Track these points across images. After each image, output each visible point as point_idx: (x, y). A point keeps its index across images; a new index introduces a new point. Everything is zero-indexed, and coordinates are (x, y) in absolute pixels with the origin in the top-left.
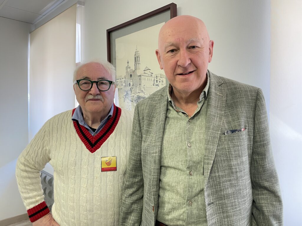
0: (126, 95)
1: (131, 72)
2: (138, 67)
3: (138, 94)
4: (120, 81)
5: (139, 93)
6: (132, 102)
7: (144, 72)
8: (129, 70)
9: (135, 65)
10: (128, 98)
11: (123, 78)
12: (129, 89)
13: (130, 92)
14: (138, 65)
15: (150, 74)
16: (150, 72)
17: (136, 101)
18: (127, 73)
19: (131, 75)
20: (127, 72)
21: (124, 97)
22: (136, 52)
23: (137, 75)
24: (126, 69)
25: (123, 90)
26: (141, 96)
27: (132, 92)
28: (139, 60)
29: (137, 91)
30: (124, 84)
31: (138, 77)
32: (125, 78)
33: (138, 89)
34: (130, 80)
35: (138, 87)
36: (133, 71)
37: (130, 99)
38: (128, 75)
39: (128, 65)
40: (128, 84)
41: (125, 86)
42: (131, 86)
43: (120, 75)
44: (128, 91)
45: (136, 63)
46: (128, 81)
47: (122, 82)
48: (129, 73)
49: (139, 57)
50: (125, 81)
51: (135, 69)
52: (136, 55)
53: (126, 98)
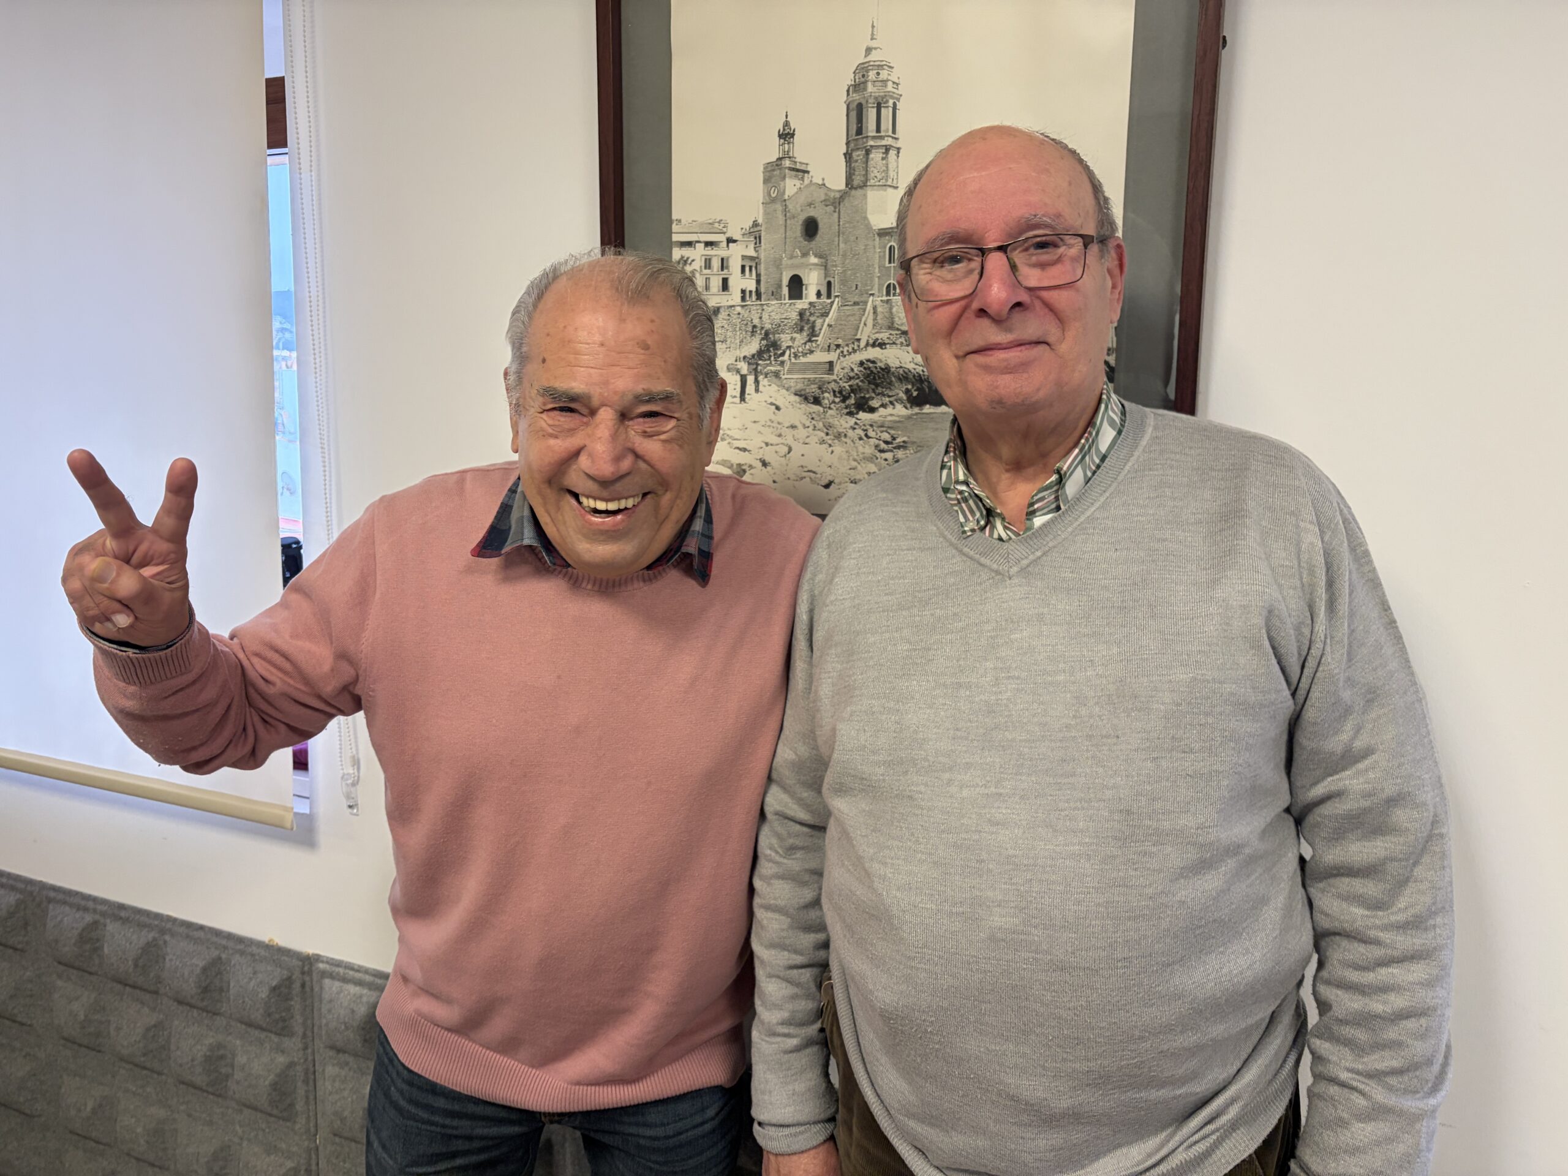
1: (810, 205)
2: (874, 173)
3: (873, 353)
4: (708, 264)
5: (882, 345)
6: (817, 401)
8: (791, 186)
9: (848, 156)
10: (777, 375)
11: (730, 241)
12: (794, 316)
13: (801, 338)
14: (876, 156)
17: (845, 399)
18: (779, 207)
19: (811, 228)
20: (774, 200)
21: (744, 368)
22: (862, 71)
23: (868, 226)
24: (766, 181)
25: (736, 320)
26: (893, 363)
27: (813, 334)
28: (887, 124)
29: (866, 334)
30: (740, 282)
31: (877, 238)
32: (758, 239)
33: (875, 319)
34: (805, 255)
35: (875, 308)
36: (832, 195)
37: (800, 386)
38: (781, 222)
39: (786, 155)
40: (781, 281)
41: (751, 292)
42: (812, 297)
43: (702, 218)
44: (779, 328)
45: (860, 142)
46: (778, 264)
47: (727, 268)
48: (790, 207)
49: (895, 104)
50: (752, 258)
51: (847, 185)
52: (865, 89)
53: (761, 378)
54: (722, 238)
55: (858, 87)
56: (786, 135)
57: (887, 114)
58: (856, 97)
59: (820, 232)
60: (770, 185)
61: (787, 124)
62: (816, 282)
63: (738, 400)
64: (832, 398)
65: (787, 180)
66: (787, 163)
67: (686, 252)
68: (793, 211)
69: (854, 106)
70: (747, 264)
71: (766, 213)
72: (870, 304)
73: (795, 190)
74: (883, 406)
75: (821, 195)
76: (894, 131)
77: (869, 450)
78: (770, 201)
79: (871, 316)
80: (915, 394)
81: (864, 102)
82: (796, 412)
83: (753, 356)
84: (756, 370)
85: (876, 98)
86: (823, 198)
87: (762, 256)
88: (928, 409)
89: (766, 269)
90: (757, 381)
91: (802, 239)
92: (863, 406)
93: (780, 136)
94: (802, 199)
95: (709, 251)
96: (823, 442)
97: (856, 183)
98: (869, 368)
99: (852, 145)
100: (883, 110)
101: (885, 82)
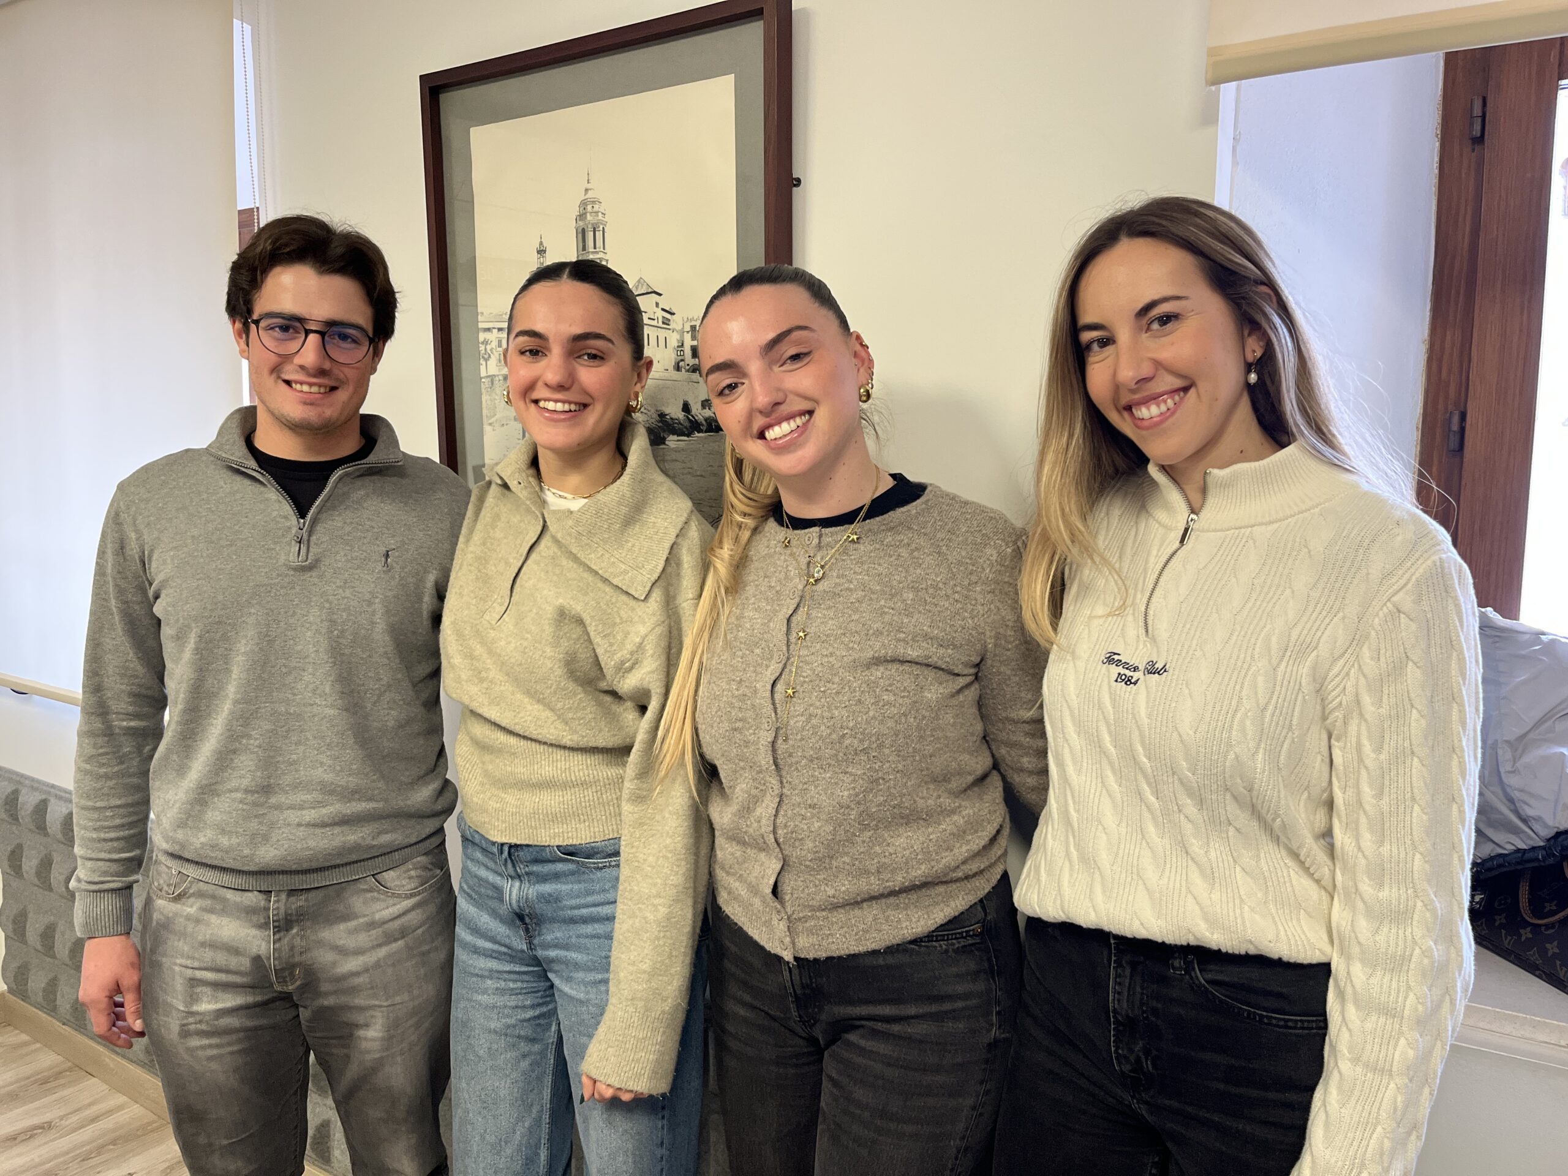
15: (660, 313)
16: (657, 305)
22: (584, 204)
28: (599, 244)
49: (603, 228)
52: (586, 218)
55: (582, 216)
56: (542, 251)
57: (599, 235)
58: (581, 223)
67: (487, 335)
69: (580, 230)
76: (604, 249)
81: (585, 225)
85: (592, 224)
93: (539, 252)
100: (597, 232)
101: (597, 212)
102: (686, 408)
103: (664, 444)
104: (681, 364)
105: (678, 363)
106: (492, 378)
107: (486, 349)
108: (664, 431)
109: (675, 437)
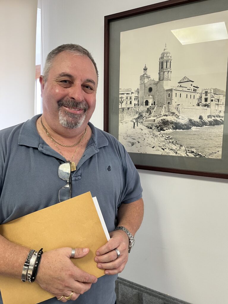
0: (138, 118)
1: (150, 85)
2: (165, 77)
3: (165, 117)
4: (127, 98)
5: (167, 116)
6: (151, 128)
7: (179, 85)
8: (146, 80)
9: (159, 73)
11: (132, 93)
12: (146, 109)
13: (148, 114)
14: (166, 73)
15: (192, 88)
16: (191, 85)
17: (158, 128)
18: (143, 85)
19: (150, 90)
20: (142, 84)
21: (134, 121)
22: (163, 54)
23: (164, 89)
24: (141, 79)
25: (133, 110)
26: (169, 120)
27: (150, 113)
28: (168, 66)
29: (163, 113)
30: (134, 102)
31: (166, 92)
32: (138, 92)
33: (165, 110)
34: (149, 96)
35: (165, 107)
36: (156, 82)
37: (147, 125)
38: (144, 88)
39: (145, 74)
40: (143, 101)
41: (136, 104)
42: (151, 105)
43: (126, 88)
44: (143, 112)
45: (162, 70)
46: (143, 98)
47: (131, 99)
48: (146, 85)
49: (170, 61)
50: (137, 97)
51: (159, 80)
52: (164, 58)
53: (138, 123)
54: (130, 92)
55: (162, 58)
56: (145, 69)
57: (169, 64)
58: (161, 60)
59: (153, 90)
60: (141, 80)
61: (145, 67)
62: (151, 102)
63: (133, 128)
64: (154, 128)
65: (145, 79)
66: (145, 75)
67: (122, 96)
68: (146, 86)
69: (161, 62)
70: (136, 98)
71: (140, 87)
72: (164, 106)
73: (147, 81)
74: (167, 129)
75: (153, 82)
76: (170, 68)
77: (163, 139)
78: (141, 84)
79: (164, 109)
80: (174, 127)
81: (163, 61)
82: (146, 131)
83: (137, 118)
84: (137, 121)
85: (166, 60)
86: (153, 83)
87: (139, 96)
88: (177, 130)
89: (140, 99)
90: (137, 124)
91: (148, 92)
92: (162, 129)
93: (144, 70)
94: (149, 83)
95: (127, 95)
96: (152, 137)
97: (161, 79)
98: (163, 121)
99: (160, 71)
100: (168, 63)
101: (168, 56)
102: (201, 118)
103: (191, 129)
104: (200, 104)
105: (199, 103)
106: (123, 109)
107: (121, 100)
108: (191, 125)
109: (195, 127)
